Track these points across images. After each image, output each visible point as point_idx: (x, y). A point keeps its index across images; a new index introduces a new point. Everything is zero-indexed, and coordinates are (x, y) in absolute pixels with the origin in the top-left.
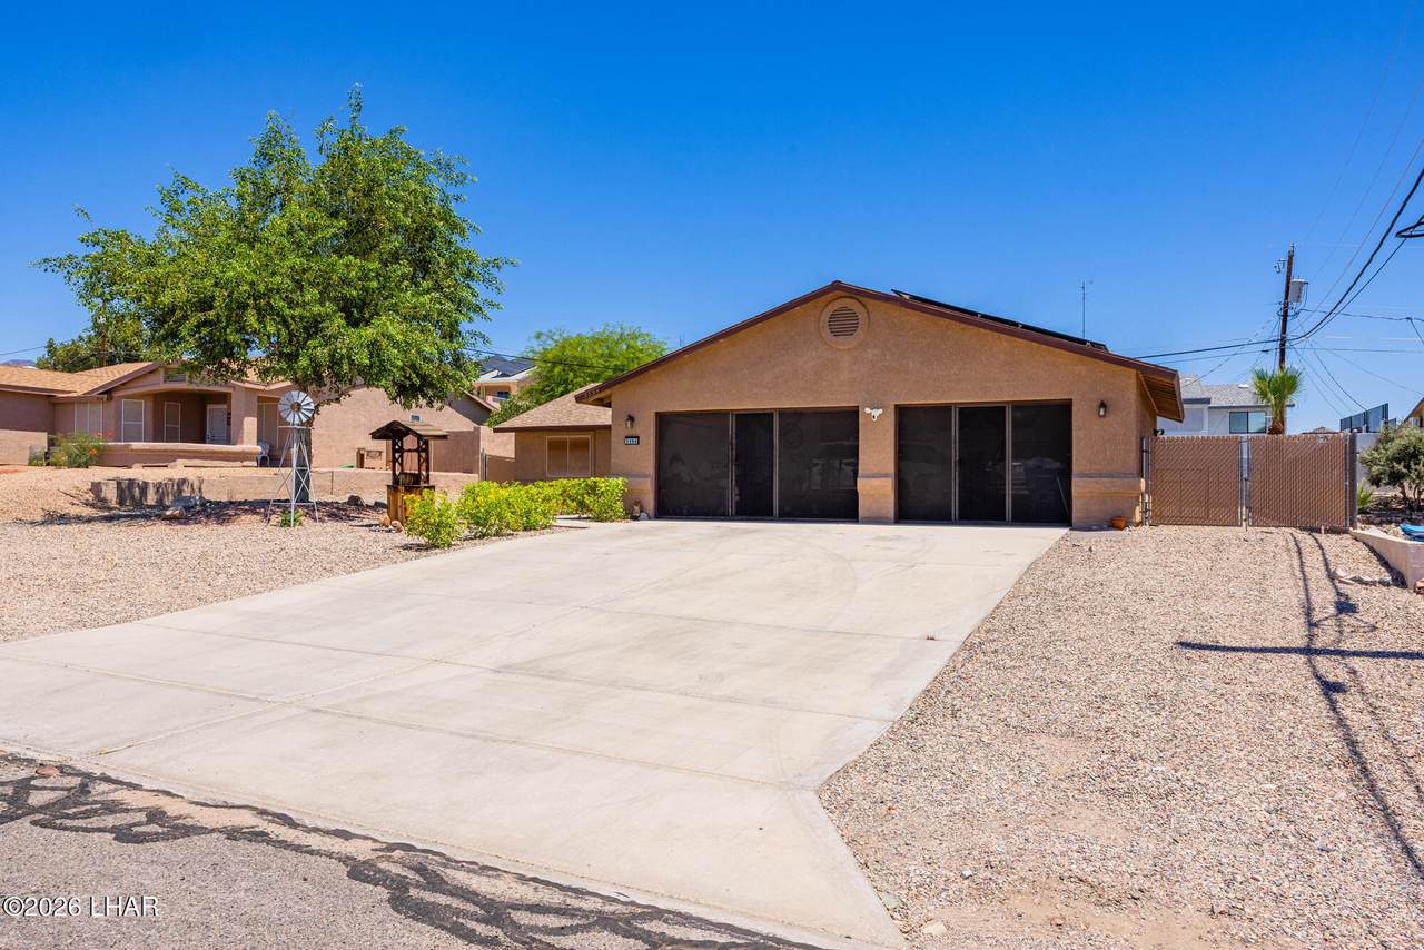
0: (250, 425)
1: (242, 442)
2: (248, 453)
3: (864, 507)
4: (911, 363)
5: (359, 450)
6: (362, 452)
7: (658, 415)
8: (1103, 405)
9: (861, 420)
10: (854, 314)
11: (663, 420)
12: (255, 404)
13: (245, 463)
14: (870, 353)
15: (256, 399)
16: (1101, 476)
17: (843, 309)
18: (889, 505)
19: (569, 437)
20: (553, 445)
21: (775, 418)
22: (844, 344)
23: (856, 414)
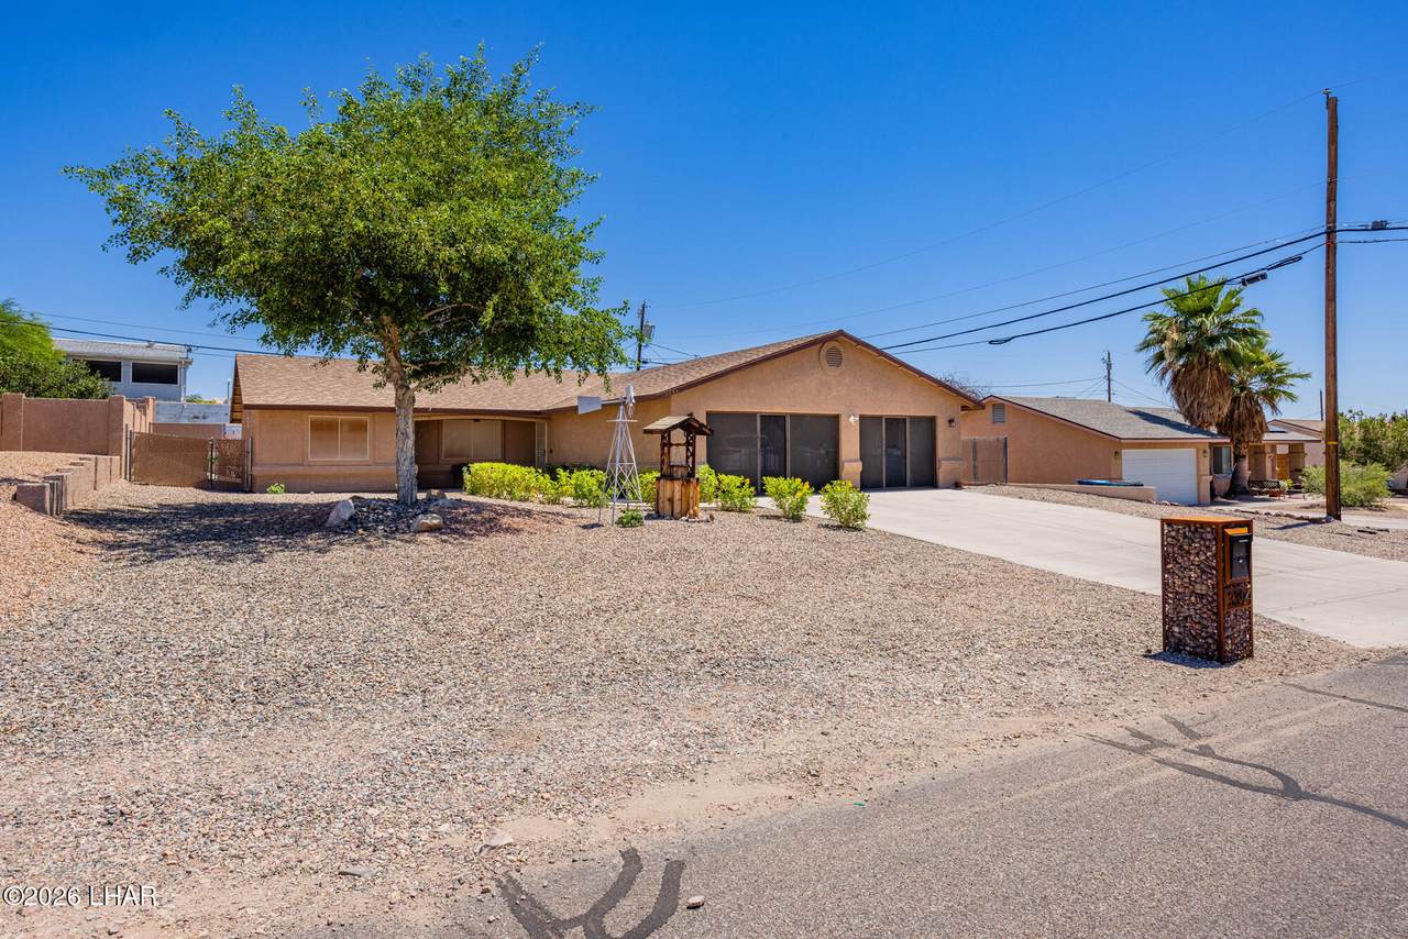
4: (868, 388)
7: (710, 413)
8: (951, 421)
9: (842, 424)
10: (842, 354)
14: (848, 380)
16: (949, 460)
17: (834, 348)
18: (857, 480)
19: (340, 417)
20: (316, 426)
21: (788, 420)
22: (833, 371)
23: (836, 419)
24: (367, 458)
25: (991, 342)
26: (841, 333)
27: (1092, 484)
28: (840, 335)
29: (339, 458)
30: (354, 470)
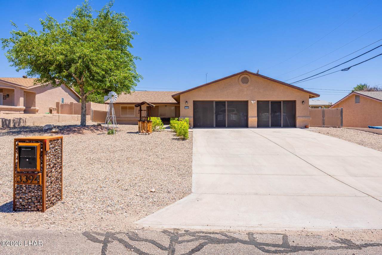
0: (22, 100)
1: (19, 105)
2: (21, 109)
3: (249, 125)
4: (261, 91)
5: (50, 108)
6: (51, 109)
7: (194, 101)
8: (303, 102)
9: (249, 104)
10: (248, 79)
11: (195, 102)
12: (23, 93)
13: (21, 112)
14: (251, 88)
15: (23, 91)
16: (303, 117)
17: (245, 77)
18: (256, 124)
19: (128, 106)
20: (123, 108)
21: (226, 103)
22: (245, 85)
23: (246, 103)
24: (134, 116)
25: (342, 70)
26: (246, 71)
27: (374, 128)
28: (246, 72)
29: (128, 116)
30: (131, 119)
